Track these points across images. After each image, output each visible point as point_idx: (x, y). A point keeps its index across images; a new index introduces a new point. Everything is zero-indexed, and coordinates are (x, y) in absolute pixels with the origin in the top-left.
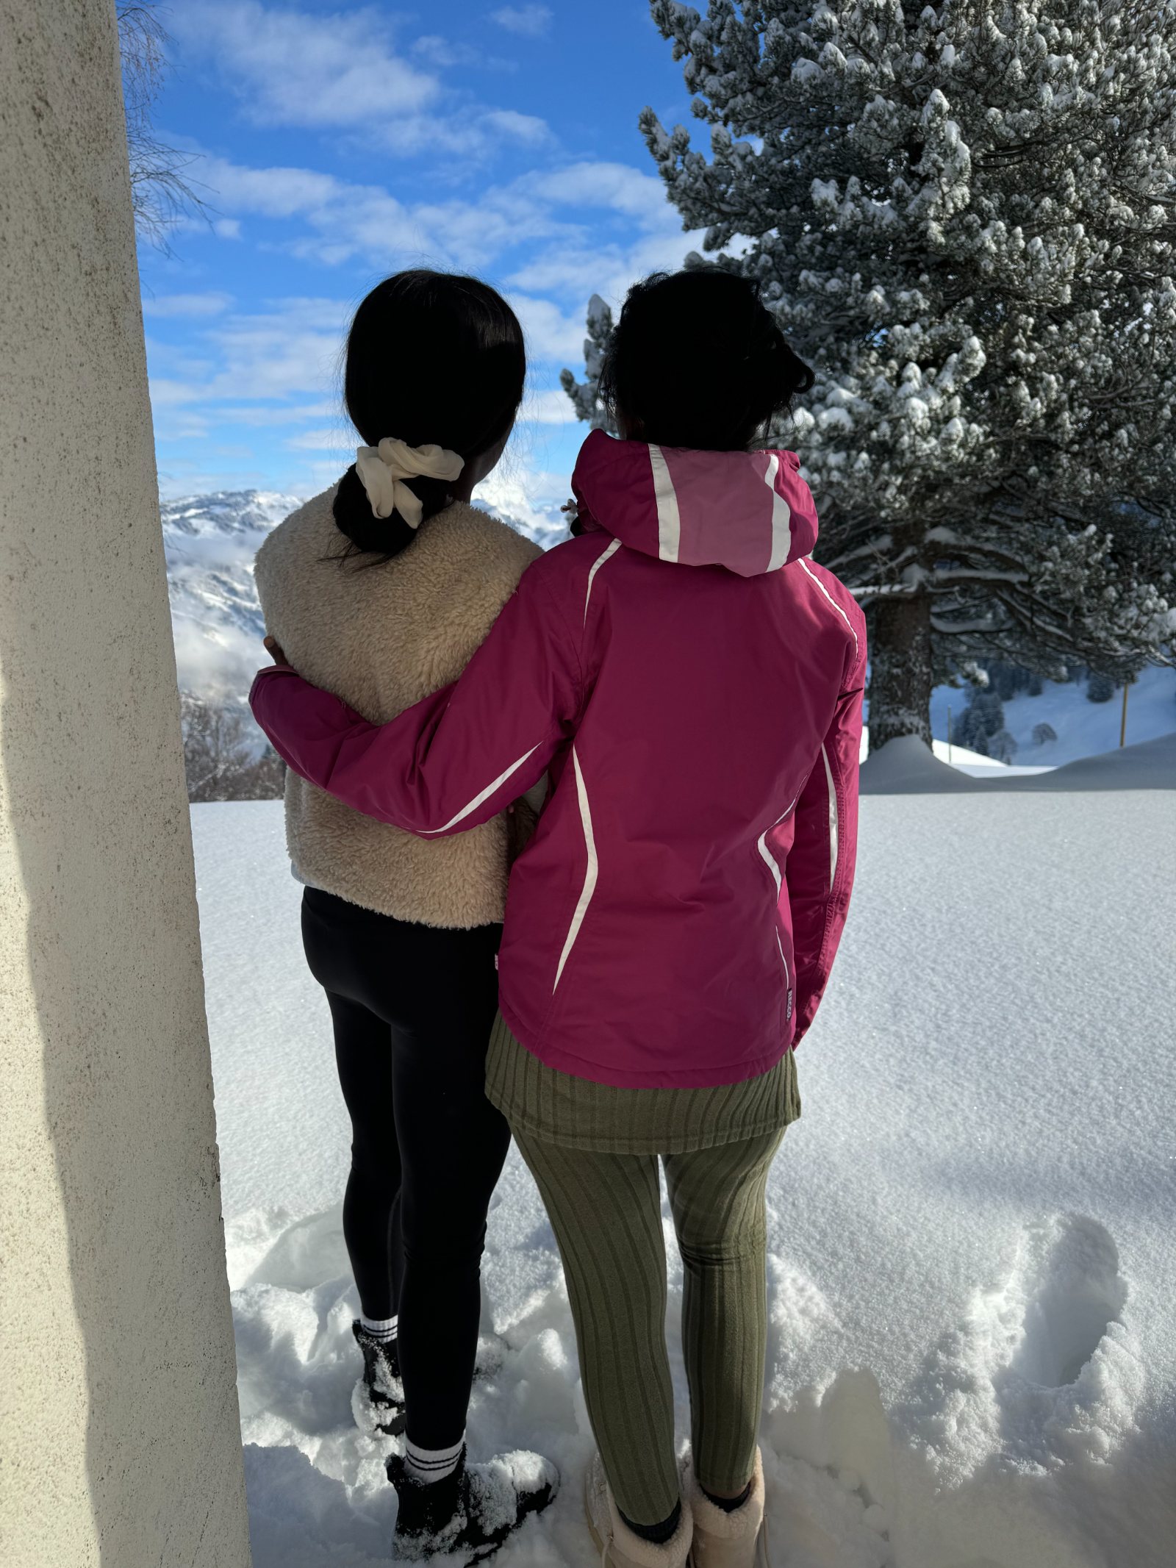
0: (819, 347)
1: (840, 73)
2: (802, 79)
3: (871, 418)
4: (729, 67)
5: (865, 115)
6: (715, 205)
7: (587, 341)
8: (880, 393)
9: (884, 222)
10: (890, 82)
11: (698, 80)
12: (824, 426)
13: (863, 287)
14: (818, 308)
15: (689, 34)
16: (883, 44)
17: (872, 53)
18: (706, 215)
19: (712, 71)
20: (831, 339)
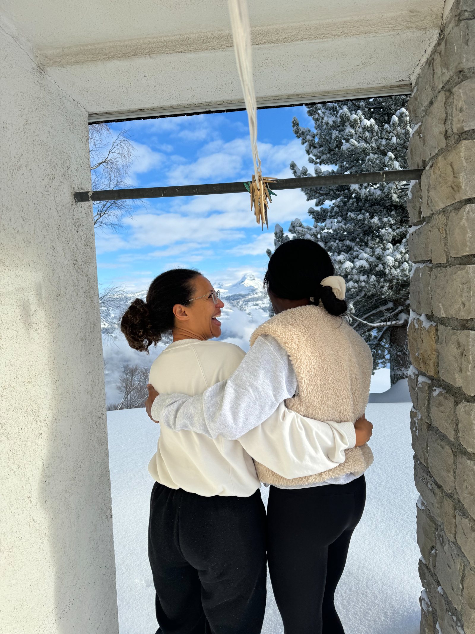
0: (357, 238)
1: (356, 148)
2: (345, 149)
3: (376, 263)
4: (321, 146)
5: (367, 160)
6: (318, 191)
7: (275, 239)
8: (378, 254)
9: (377, 195)
10: (375, 149)
11: (310, 151)
12: (357, 267)
13: (370, 217)
14: (356, 225)
15: (306, 136)
16: (372, 137)
17: (368, 140)
18: (315, 195)
19: (315, 147)
20: (361, 235)
